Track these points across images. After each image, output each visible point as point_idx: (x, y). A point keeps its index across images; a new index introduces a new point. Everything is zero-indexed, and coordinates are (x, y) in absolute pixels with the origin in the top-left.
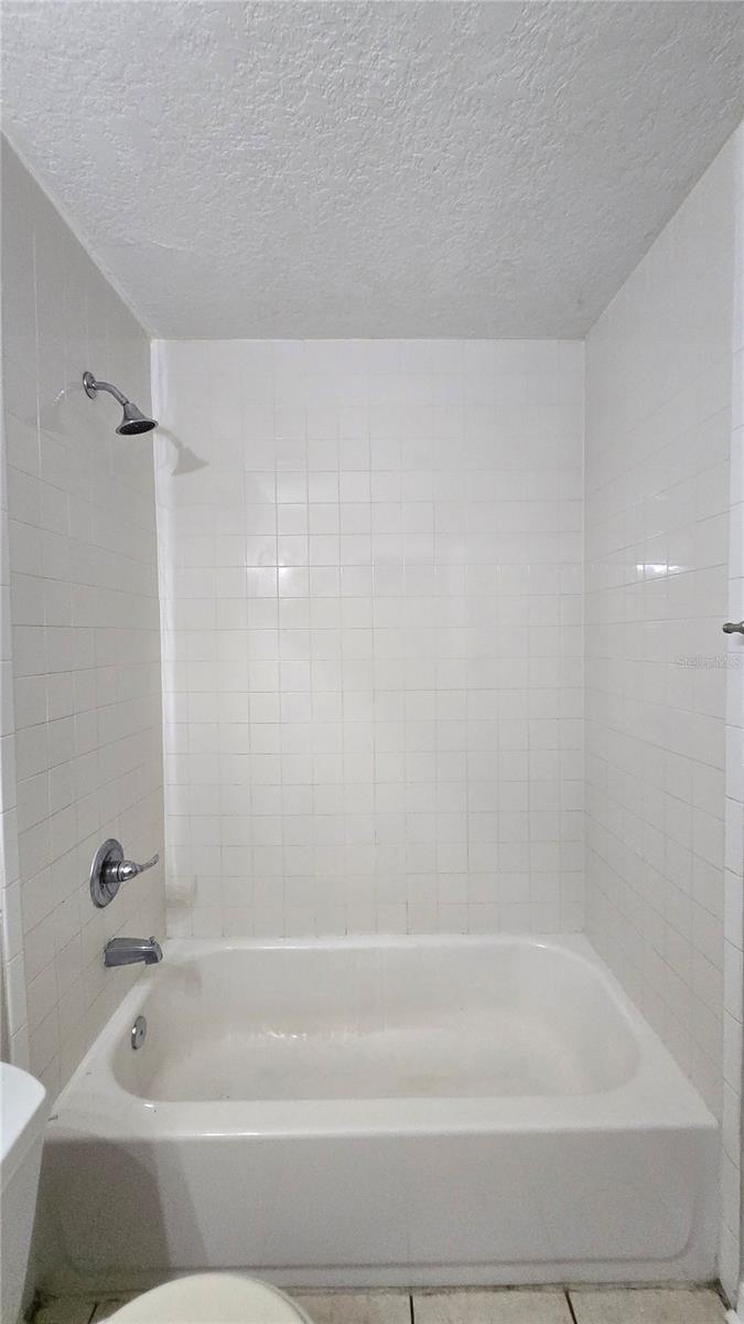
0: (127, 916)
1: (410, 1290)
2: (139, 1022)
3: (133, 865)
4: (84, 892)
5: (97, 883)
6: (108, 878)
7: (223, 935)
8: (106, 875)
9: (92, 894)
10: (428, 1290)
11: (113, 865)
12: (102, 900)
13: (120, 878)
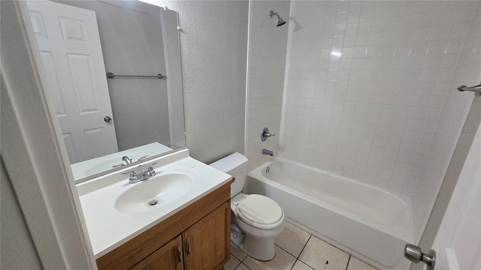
0: (268, 145)
1: (311, 235)
2: (268, 168)
3: (270, 134)
4: (260, 137)
5: (262, 135)
6: (265, 136)
7: (290, 159)
8: (265, 135)
9: (261, 138)
10: (315, 236)
11: (266, 133)
12: (263, 140)
13: (267, 136)
